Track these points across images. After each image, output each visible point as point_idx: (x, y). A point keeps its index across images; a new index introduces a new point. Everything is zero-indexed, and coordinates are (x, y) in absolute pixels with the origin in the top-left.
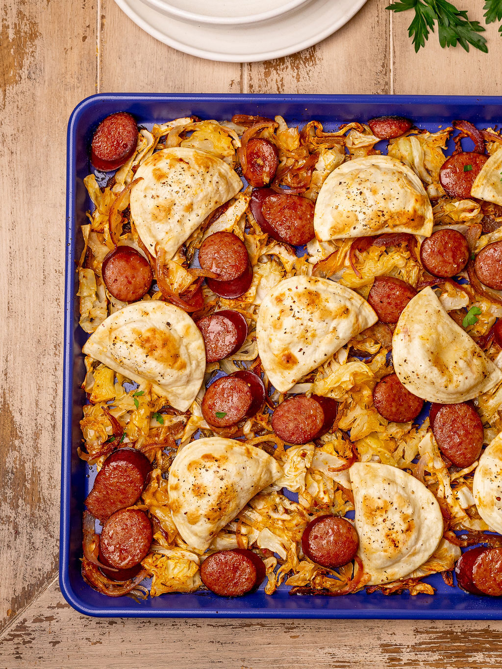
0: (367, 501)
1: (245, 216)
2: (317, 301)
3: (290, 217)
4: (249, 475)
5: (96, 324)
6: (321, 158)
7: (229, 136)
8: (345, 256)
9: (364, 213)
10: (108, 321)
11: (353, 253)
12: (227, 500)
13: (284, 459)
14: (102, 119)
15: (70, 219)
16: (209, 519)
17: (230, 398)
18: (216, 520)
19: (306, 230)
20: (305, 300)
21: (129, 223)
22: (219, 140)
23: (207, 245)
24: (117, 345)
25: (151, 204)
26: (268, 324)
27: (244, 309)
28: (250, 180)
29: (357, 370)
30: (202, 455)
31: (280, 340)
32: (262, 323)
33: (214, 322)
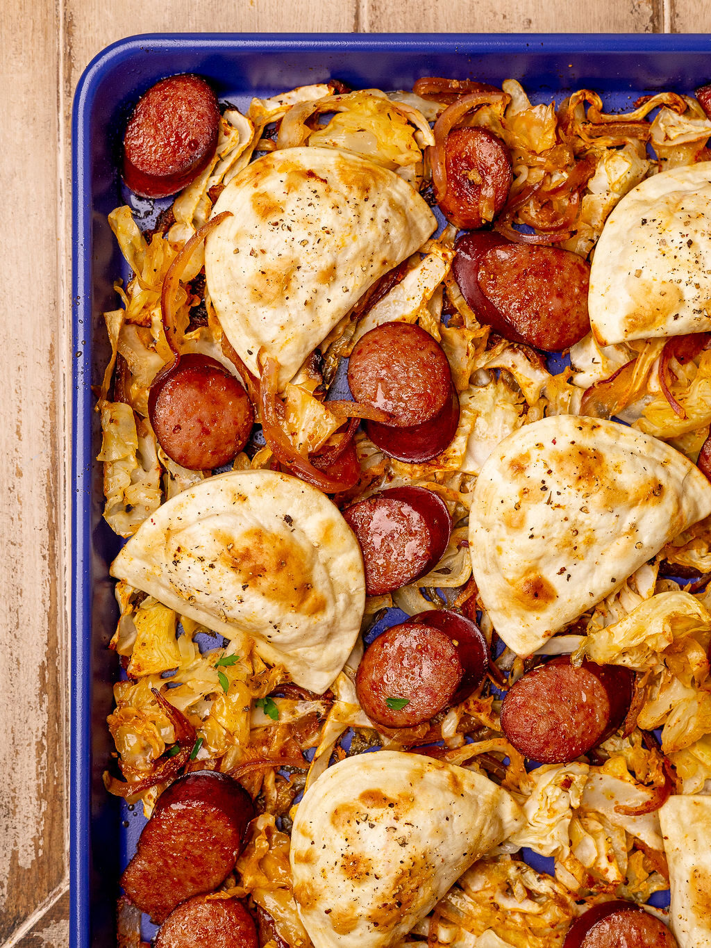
0: (700, 881)
1: (442, 291)
2: (597, 470)
3: (539, 292)
4: (457, 832)
5: (138, 516)
6: (601, 169)
7: (409, 123)
8: (650, 371)
9: (697, 286)
10: (164, 513)
11: (666, 366)
12: (414, 886)
13: (525, 788)
14: (144, 88)
15: (81, 301)
16: (376, 924)
17: (416, 670)
18: (391, 926)
19: (571, 319)
20: (572, 469)
21: (203, 305)
22: (388, 132)
23: (365, 351)
24: (183, 565)
25: (248, 268)
26: (493, 517)
27: (441, 482)
28: (452, 214)
29: (677, 609)
30: (361, 791)
31: (521, 551)
32: (482, 516)
33: (380, 514)
